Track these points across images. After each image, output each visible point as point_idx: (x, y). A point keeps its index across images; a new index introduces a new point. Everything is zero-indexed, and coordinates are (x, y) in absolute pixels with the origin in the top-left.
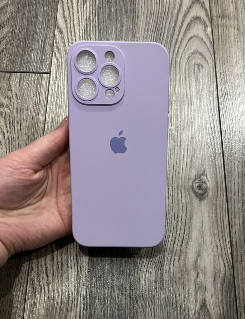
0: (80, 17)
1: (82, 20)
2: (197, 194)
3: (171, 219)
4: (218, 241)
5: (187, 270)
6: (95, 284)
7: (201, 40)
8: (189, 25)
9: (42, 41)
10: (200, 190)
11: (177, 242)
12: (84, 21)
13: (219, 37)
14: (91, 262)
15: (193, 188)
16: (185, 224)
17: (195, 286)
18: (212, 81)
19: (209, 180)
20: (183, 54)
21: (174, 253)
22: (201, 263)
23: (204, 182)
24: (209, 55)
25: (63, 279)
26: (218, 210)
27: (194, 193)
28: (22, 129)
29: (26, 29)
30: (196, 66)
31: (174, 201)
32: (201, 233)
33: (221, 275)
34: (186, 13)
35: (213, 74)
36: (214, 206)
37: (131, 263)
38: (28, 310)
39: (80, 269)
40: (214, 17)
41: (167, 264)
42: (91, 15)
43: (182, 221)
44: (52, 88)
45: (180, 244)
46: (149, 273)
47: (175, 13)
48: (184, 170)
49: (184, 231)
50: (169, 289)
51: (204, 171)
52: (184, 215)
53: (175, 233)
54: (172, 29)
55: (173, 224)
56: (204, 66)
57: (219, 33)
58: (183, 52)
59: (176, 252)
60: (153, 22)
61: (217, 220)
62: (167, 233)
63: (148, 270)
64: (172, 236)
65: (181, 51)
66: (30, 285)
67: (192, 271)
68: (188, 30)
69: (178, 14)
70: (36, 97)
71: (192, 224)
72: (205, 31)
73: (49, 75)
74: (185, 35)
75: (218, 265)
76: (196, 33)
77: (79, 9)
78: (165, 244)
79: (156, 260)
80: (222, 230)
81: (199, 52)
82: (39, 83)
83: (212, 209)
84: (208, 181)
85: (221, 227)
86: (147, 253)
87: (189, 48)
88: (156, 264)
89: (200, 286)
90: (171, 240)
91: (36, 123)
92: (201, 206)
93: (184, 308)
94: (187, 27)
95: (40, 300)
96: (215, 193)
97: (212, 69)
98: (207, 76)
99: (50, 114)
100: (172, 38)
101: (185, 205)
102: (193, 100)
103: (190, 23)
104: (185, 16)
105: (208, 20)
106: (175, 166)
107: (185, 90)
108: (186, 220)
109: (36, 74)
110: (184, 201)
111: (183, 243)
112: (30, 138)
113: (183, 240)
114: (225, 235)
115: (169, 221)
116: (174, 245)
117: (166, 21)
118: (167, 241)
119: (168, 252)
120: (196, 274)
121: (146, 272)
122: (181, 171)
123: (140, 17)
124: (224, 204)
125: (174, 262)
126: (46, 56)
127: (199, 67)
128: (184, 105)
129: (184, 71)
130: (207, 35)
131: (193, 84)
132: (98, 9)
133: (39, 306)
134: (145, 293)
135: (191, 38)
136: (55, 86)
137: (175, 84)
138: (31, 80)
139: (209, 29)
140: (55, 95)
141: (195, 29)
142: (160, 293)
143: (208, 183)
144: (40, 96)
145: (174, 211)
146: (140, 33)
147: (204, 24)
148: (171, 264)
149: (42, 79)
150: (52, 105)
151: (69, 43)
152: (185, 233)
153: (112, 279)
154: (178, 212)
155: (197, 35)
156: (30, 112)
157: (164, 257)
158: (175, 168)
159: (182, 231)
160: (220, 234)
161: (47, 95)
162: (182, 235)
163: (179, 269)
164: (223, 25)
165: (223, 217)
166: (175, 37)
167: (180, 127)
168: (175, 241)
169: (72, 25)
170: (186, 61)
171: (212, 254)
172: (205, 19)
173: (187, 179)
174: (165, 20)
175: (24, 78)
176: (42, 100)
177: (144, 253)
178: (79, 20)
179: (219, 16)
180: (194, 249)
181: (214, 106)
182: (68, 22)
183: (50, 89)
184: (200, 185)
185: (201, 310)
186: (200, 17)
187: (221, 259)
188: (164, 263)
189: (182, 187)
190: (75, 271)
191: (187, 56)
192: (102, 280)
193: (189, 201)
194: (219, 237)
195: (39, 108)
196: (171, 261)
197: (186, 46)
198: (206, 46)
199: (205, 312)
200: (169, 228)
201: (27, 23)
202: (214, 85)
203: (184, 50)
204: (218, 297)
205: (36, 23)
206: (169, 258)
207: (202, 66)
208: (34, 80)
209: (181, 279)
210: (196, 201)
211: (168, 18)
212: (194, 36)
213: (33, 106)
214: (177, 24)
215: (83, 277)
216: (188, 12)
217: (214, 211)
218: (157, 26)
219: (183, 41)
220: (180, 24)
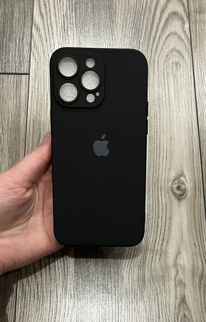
0: (57, 14)
1: (59, 17)
2: (176, 195)
3: (151, 220)
4: (196, 239)
5: (167, 268)
6: (81, 284)
7: (179, 37)
8: (167, 21)
9: (19, 40)
10: (179, 190)
11: (158, 241)
12: (61, 18)
13: (196, 33)
14: (77, 263)
15: (172, 189)
16: (165, 224)
17: (175, 283)
18: (190, 80)
19: (188, 180)
20: (161, 52)
21: (155, 252)
22: (181, 261)
23: (183, 183)
24: (187, 53)
25: (51, 280)
26: (196, 210)
27: (174, 194)
28: (4, 133)
29: (2, 27)
30: (174, 65)
31: (154, 202)
32: (181, 233)
33: (199, 272)
34: (164, 7)
35: (191, 72)
36: (192, 206)
37: (115, 263)
38: (19, 310)
39: (67, 270)
40: (192, 11)
41: (148, 263)
42: (68, 11)
43: (163, 221)
44: (31, 90)
45: (161, 244)
46: (132, 272)
47: (153, 8)
48: (164, 171)
49: (165, 231)
50: (151, 287)
51: (183, 172)
52: (164, 216)
53: (155, 233)
54: (149, 26)
55: (154, 224)
56: (182, 65)
57: (196, 29)
58: (161, 50)
59: (157, 251)
60: (131, 18)
61: (195, 220)
62: (148, 233)
63: (131, 269)
64: (153, 236)
65: (159, 49)
66: (20, 286)
67: (172, 269)
68: (166, 26)
69: (155, 9)
70: (16, 99)
71: (171, 224)
72: (183, 27)
73: (28, 76)
74: (162, 33)
75: (196, 263)
76: (173, 30)
77: (56, 5)
78: (147, 244)
79: (138, 260)
80: (199, 229)
81: (177, 50)
82: (18, 85)
83: (191, 209)
84: (187, 182)
85: (199, 226)
86: (130, 253)
87: (167, 46)
88: (138, 263)
89: (179, 283)
90: (152, 240)
91: (18, 126)
92: (180, 206)
93: (165, 304)
94: (164, 23)
95: (30, 301)
96: (193, 193)
97: (190, 68)
98: (185, 76)
99: (31, 116)
100: (150, 35)
101: (165, 206)
102: (171, 100)
103: (168, 18)
104: (162, 12)
105: (185, 16)
106: (155, 167)
107: (164, 90)
108: (166, 220)
109: (15, 75)
110: (164, 202)
111: (164, 243)
112: (12, 142)
113: (163, 240)
114: (202, 234)
115: (150, 221)
116: (155, 244)
117: (144, 17)
118: (149, 241)
119: (149, 252)
120: (176, 272)
121: (129, 271)
122: (160, 173)
123: (118, 12)
124: (202, 204)
125: (155, 261)
126: (25, 56)
127: (177, 65)
128: (163, 105)
129: (162, 71)
130: (185, 32)
131: (172, 84)
132: (75, 4)
133: (29, 306)
134: (129, 291)
135: (169, 35)
136: (35, 88)
137: (153, 84)
138: (11, 82)
139: (187, 26)
140: (35, 97)
141: (173, 25)
142: (143, 290)
143: (186, 183)
144: (20, 98)
145: (154, 212)
146: (118, 30)
147: (182, 21)
148: (152, 264)
149: (21, 80)
150: (33, 108)
151: (47, 42)
152: (165, 233)
153: (97, 279)
154: (158, 213)
155: (175, 31)
156: (11, 115)
157: (146, 256)
158: (155, 169)
159: (163, 231)
160: (198, 233)
161: (27, 97)
162: (162, 235)
163: (159, 267)
164: (200, 21)
165: (201, 217)
166: (153, 34)
167: (159, 128)
168: (155, 241)
169: (49, 22)
170: (165, 60)
171: (190, 253)
172: (182, 15)
173: (167, 180)
174: (142, 16)
175: (3, 79)
176: (23, 102)
177: (127, 253)
178: (56, 16)
179: (197, 11)
180: (173, 249)
181: (192, 106)
182: (45, 19)
183: (30, 91)
184: (179, 186)
185: (180, 305)
186: (178, 13)
187: (198, 256)
188: (146, 262)
189: (162, 188)
190: (62, 273)
191: (165, 54)
192: (88, 280)
193: (168, 201)
194: (197, 236)
195: (20, 111)
196: (152, 260)
197: (164, 43)
198: (184, 44)
199: (184, 306)
200: (150, 229)
201: (3, 21)
202: (192, 84)
203: (162, 48)
204: (197, 293)
205: (13, 20)
206: (151, 257)
207: (180, 65)
208: (14, 82)
209: (162, 277)
210: (175, 201)
211: (145, 13)
212: (172, 33)
213: (13, 108)
214: (155, 20)
215: (70, 278)
216: (166, 7)
217: (192, 211)
218: (135, 22)
219: (161, 38)
220: (158, 21)
